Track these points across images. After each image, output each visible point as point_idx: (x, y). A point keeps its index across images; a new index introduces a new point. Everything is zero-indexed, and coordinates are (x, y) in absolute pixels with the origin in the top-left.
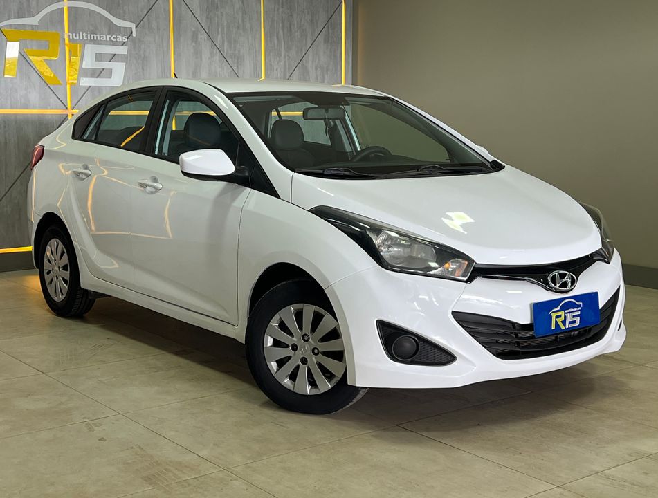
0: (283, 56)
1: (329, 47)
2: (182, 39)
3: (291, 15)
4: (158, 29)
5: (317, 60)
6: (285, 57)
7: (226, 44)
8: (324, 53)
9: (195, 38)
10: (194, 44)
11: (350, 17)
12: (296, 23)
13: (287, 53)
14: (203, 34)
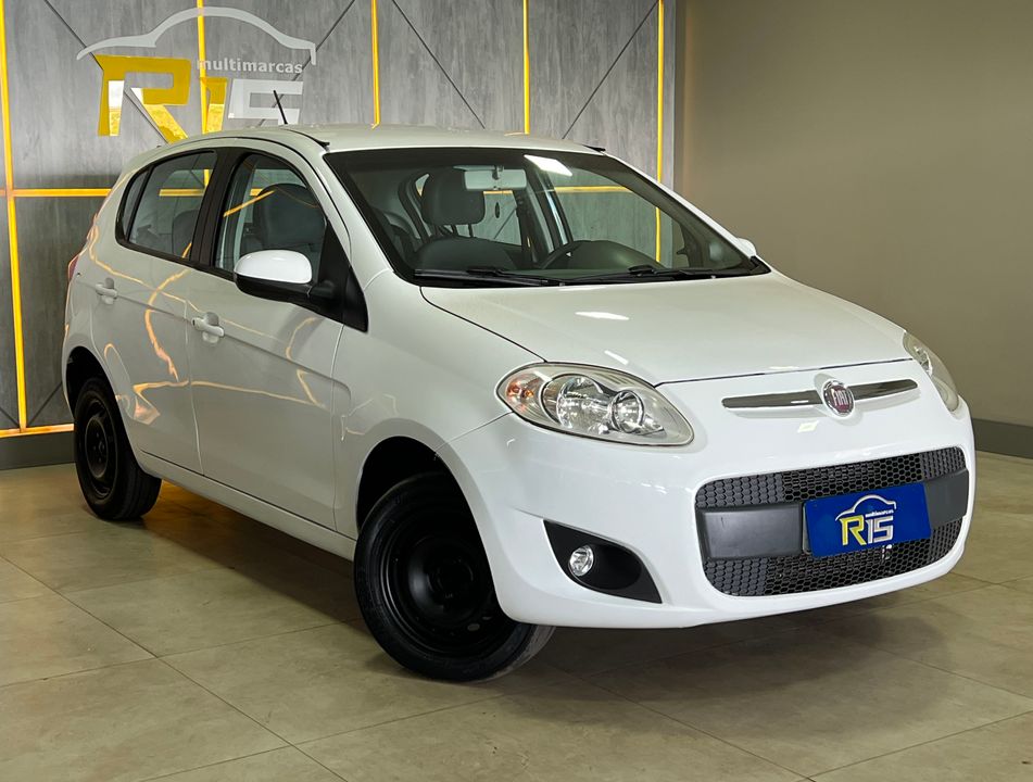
0: (559, 94)
1: (636, 77)
2: (392, 68)
3: (574, 25)
4: (354, 51)
5: (616, 100)
6: (563, 96)
7: (465, 74)
8: (628, 87)
9: (414, 65)
10: (412, 76)
11: (672, 25)
12: (581, 38)
13: (565, 89)
14: (427, 59)
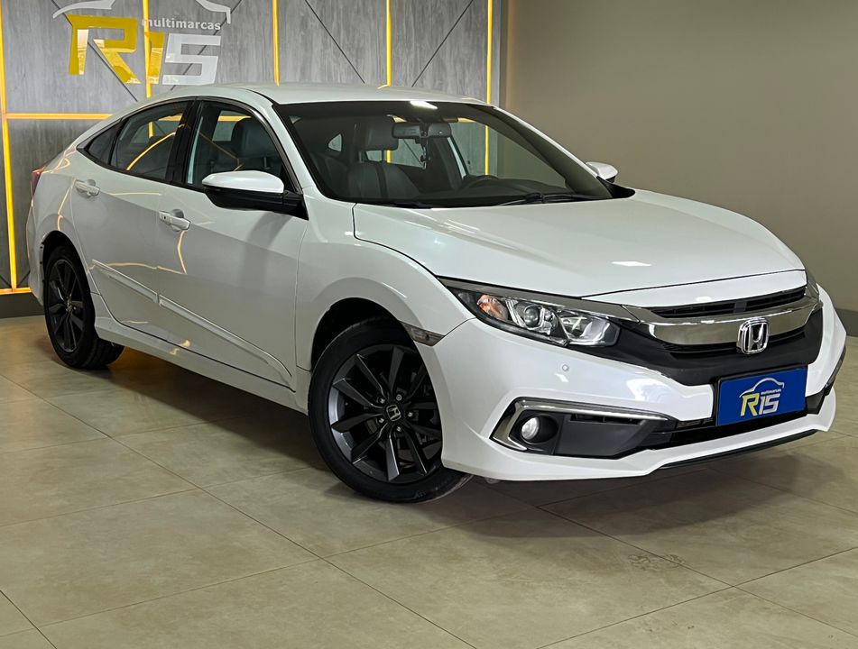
0: (413, 48)
1: (472, 36)
2: (288, 27)
4: (259, 14)
5: (456, 53)
6: (416, 49)
7: (342, 31)
8: (465, 43)
9: (304, 24)
10: (302, 33)
12: (430, 8)
13: (418, 45)
14: (314, 21)
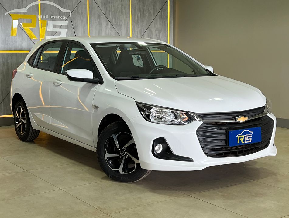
0: (140, 25)
1: (162, 21)
2: (93, 18)
3: (144, 6)
4: (82, 13)
5: (156, 27)
7: (113, 20)
8: (160, 23)
9: (99, 17)
10: (98, 20)
11: (172, 6)
12: (146, 10)
13: (142, 24)
14: (103, 15)
